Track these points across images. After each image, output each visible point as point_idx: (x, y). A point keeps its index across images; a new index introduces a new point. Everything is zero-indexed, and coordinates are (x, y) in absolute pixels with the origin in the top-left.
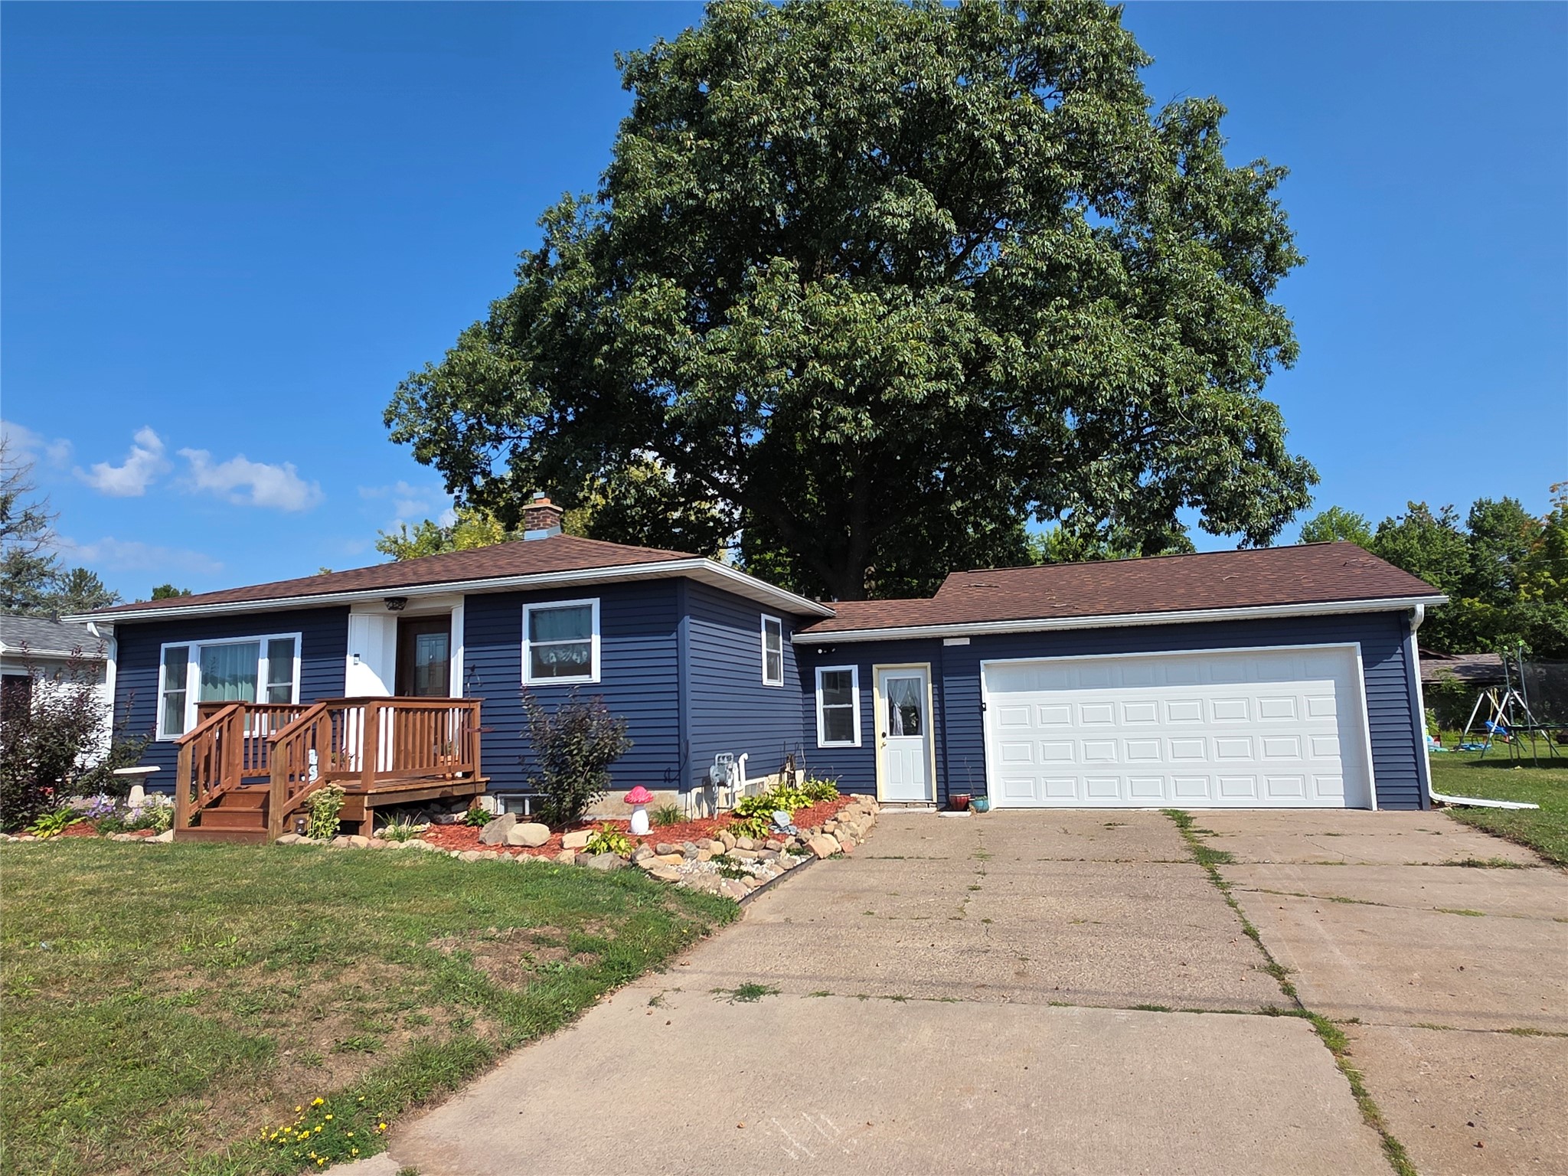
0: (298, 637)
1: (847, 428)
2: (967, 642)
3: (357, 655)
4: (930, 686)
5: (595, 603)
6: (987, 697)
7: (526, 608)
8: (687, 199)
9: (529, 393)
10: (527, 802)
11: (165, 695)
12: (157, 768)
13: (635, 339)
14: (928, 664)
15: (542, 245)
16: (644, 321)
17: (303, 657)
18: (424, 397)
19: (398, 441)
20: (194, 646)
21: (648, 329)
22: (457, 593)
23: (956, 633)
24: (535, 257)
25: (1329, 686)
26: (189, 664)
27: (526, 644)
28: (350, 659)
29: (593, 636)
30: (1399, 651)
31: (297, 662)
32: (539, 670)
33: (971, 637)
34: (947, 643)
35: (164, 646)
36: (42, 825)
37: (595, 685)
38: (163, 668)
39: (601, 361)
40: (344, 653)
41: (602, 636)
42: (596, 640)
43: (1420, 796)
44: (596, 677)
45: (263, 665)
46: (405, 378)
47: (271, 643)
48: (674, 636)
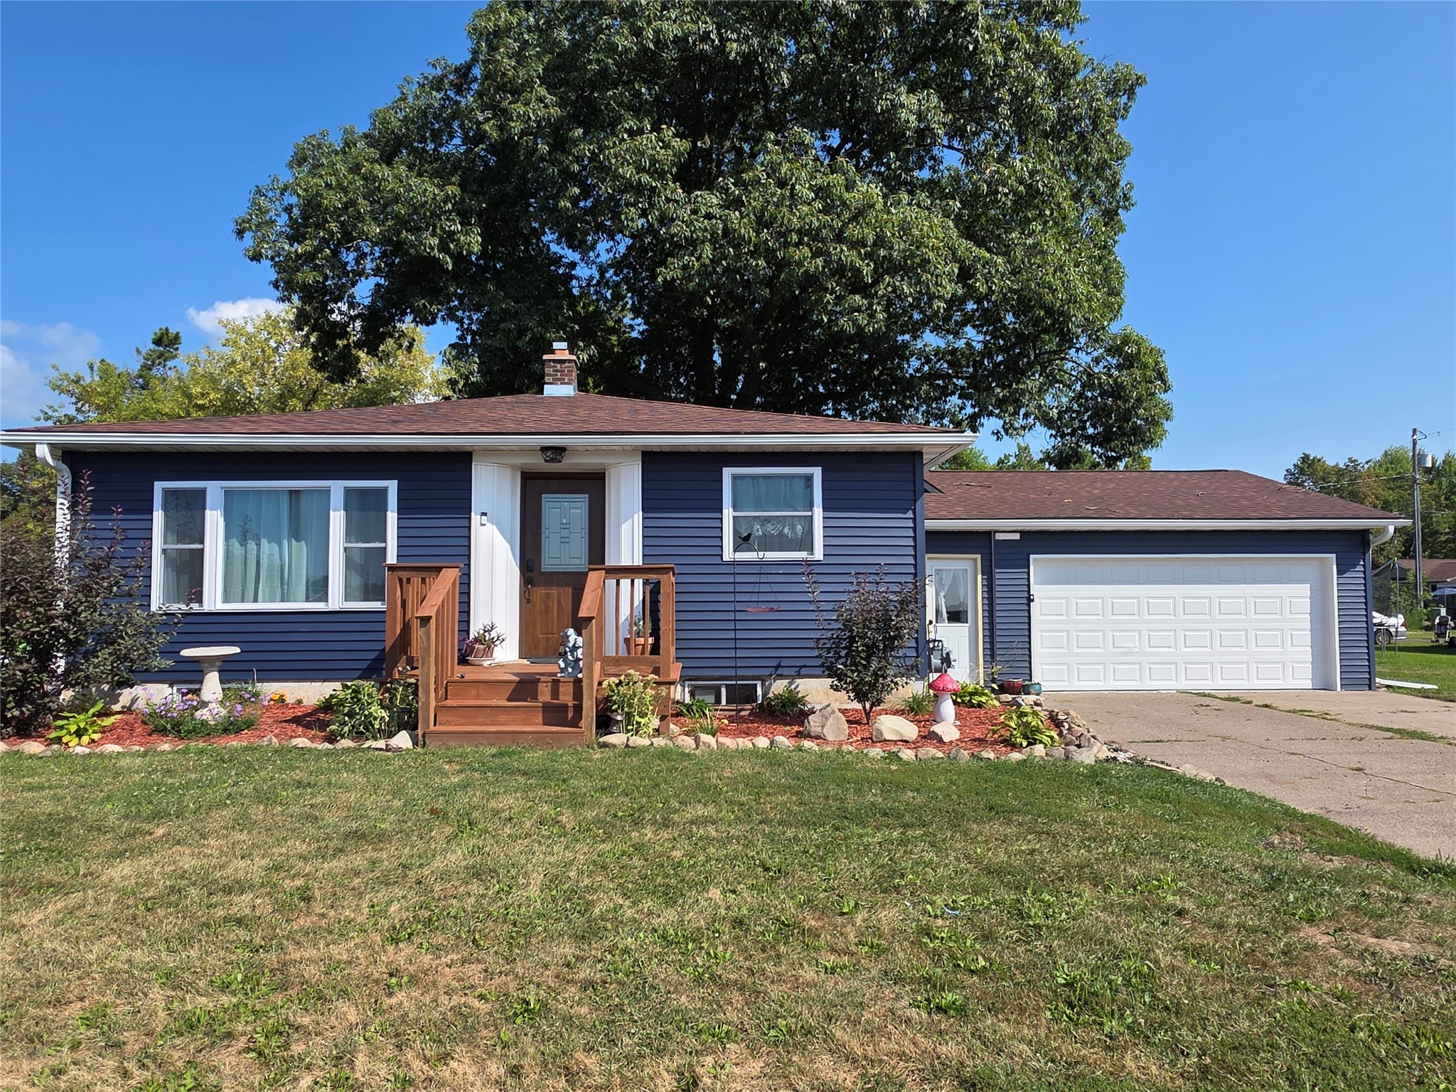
0: (392, 486)
1: (862, 319)
2: (1017, 537)
3: (484, 514)
4: (980, 577)
5: (817, 472)
6: (1034, 589)
7: (728, 473)
8: (701, 41)
9: (459, 227)
10: (724, 691)
11: (164, 551)
12: (236, 650)
13: (629, 187)
14: (979, 557)
15: (468, 57)
16: (640, 169)
17: (400, 511)
18: (288, 209)
19: (256, 257)
20: (214, 490)
21: (645, 178)
22: (635, 448)
23: (1007, 527)
24: (457, 70)
25: (1305, 589)
26: (208, 513)
27: (728, 514)
28: (475, 518)
29: (815, 509)
30: (1362, 563)
31: (392, 517)
32: (743, 541)
33: (1022, 532)
34: (999, 537)
35: (159, 486)
36: (73, 728)
37: (818, 563)
38: (158, 517)
39: (568, 204)
40: (468, 510)
41: (825, 509)
42: (818, 512)
43: (1370, 679)
44: (819, 554)
45: (337, 519)
46: (264, 182)
47: (348, 491)
48: (910, 514)
